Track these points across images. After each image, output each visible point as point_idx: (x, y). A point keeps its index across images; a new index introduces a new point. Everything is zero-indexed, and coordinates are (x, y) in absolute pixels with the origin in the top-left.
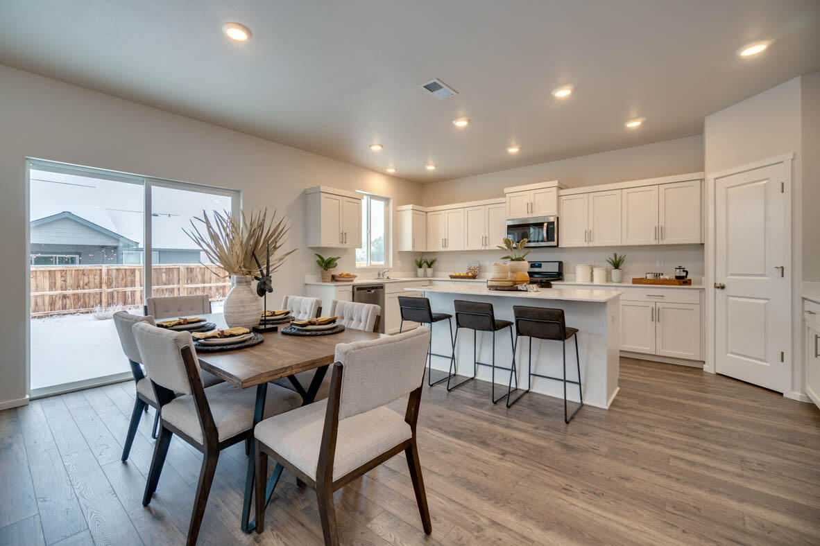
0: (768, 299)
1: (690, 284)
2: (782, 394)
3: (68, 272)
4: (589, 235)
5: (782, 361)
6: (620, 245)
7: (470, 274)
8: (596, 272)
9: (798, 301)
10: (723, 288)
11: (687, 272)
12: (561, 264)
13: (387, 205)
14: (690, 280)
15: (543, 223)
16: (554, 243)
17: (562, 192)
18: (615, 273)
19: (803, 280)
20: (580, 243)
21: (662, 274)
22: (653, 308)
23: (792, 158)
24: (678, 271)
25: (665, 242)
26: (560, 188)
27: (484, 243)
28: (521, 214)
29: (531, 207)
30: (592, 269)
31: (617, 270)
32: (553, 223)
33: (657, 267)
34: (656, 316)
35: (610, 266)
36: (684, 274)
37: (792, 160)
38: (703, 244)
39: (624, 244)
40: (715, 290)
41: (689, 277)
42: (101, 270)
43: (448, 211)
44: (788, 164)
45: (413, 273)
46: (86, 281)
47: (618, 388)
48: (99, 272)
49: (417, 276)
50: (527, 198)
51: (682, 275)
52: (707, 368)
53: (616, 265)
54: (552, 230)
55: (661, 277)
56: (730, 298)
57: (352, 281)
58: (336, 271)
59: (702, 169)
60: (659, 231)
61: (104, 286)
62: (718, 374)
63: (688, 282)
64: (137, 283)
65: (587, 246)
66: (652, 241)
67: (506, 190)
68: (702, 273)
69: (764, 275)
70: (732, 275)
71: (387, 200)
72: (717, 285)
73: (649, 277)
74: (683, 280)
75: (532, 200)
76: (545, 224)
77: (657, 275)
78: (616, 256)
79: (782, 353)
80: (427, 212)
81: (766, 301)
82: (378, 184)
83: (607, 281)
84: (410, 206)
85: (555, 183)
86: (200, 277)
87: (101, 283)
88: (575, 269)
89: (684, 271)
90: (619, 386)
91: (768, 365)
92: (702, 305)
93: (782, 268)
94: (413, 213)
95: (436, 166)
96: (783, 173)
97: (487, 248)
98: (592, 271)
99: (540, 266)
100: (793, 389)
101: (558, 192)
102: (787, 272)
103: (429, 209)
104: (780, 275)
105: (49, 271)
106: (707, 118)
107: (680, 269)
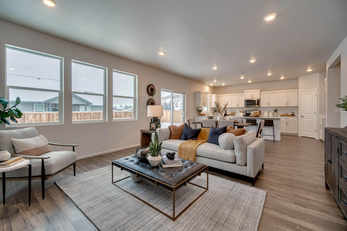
2: (315, 139)
3: (82, 114)
4: (269, 104)
5: (315, 132)
6: (277, 106)
7: (233, 114)
9: (318, 119)
10: (303, 117)
11: (294, 113)
12: (260, 111)
13: (208, 94)
15: (256, 100)
16: (259, 106)
17: (261, 92)
18: (275, 113)
19: (319, 114)
20: (266, 106)
22: (286, 122)
23: (317, 89)
25: (289, 106)
26: (260, 91)
27: (237, 105)
28: (249, 98)
29: (252, 96)
30: (269, 112)
31: (276, 113)
32: (259, 100)
33: (286, 112)
34: (287, 124)
38: (298, 107)
39: (278, 106)
40: (301, 117)
42: (91, 113)
43: (226, 96)
45: (213, 114)
46: (87, 117)
48: (90, 114)
49: (214, 114)
50: (251, 93)
52: (299, 135)
53: (276, 111)
54: (258, 102)
56: (305, 119)
59: (298, 88)
60: (287, 103)
61: (92, 118)
62: (302, 136)
63: (294, 116)
64: (101, 118)
65: (268, 106)
66: (285, 105)
67: (245, 91)
68: (298, 113)
69: (311, 114)
73: (285, 114)
74: (293, 115)
75: (253, 94)
77: (287, 114)
78: (275, 109)
79: (315, 130)
81: (312, 119)
83: (273, 115)
84: (215, 95)
86: (119, 116)
87: (91, 117)
88: (264, 112)
92: (298, 120)
94: (216, 97)
96: (315, 92)
97: (238, 107)
100: (317, 137)
102: (316, 113)
103: (219, 95)
105: (77, 113)
106: (299, 77)
107: (292, 112)
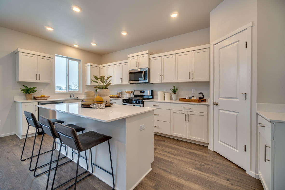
0: (238, 113)
1: (205, 101)
2: (245, 171)
4: (162, 77)
5: (245, 151)
6: (174, 81)
8: (166, 95)
10: (217, 104)
11: (203, 96)
12: (152, 91)
13: (79, 63)
14: (205, 100)
15: (143, 71)
16: (147, 81)
17: (151, 56)
18: (174, 96)
19: (257, 102)
20: (158, 81)
21: (194, 97)
22: (186, 115)
23: (252, 25)
24: (200, 95)
25: (194, 80)
26: (150, 54)
27: (121, 82)
28: (134, 68)
29: (138, 64)
31: (175, 94)
32: (146, 71)
34: (187, 118)
35: (172, 92)
36: (202, 97)
37: (252, 26)
38: (209, 81)
39: (176, 81)
40: (214, 106)
41: (204, 98)
43: (108, 66)
44: (249, 30)
47: (151, 169)
50: (137, 59)
51: (201, 97)
52: (210, 147)
53: (175, 92)
54: (146, 75)
55: (193, 98)
56: (221, 111)
57: (47, 99)
58: (36, 95)
60: (191, 75)
62: (214, 151)
65: (161, 82)
66: (188, 80)
67: (129, 56)
68: (209, 96)
69: (236, 98)
70: (221, 97)
71: (79, 61)
72: (214, 103)
74: (202, 100)
76: (143, 72)
77: (191, 97)
78: (174, 87)
79: (245, 146)
80: (100, 67)
81: (237, 114)
82: (72, 52)
83: (170, 100)
84: (89, 64)
85: (147, 52)
89: (202, 95)
90: (152, 167)
91: (238, 151)
92: (208, 113)
93: (246, 94)
94: (91, 67)
95: (96, 44)
96: (246, 36)
97: (122, 84)
98: (164, 95)
99: (144, 92)
100: (251, 169)
101: (149, 56)
102: (249, 97)
103: (101, 66)
104: (245, 98)
106: (211, 13)
107: (201, 93)
